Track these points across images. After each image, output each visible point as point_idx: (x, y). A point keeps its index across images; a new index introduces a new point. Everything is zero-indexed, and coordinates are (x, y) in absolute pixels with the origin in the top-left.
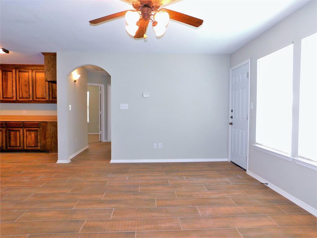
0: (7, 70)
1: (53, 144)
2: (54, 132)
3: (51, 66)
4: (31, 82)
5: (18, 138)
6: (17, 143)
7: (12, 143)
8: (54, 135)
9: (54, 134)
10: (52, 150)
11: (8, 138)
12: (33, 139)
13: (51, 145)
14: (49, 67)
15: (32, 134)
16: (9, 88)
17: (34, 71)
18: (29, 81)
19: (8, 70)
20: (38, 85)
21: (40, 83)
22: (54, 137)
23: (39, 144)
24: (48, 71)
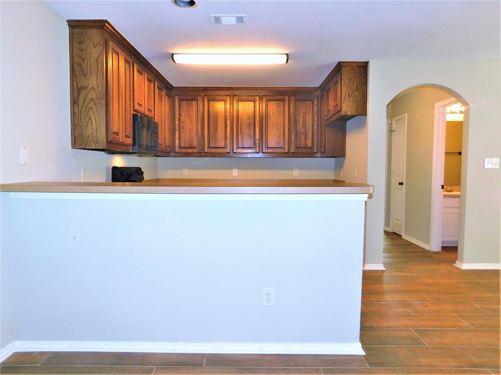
3: (355, 87)
4: (257, 118)
14: (350, 89)
17: (264, 99)
18: (255, 117)
20: (270, 124)
21: (274, 121)
24: (349, 96)
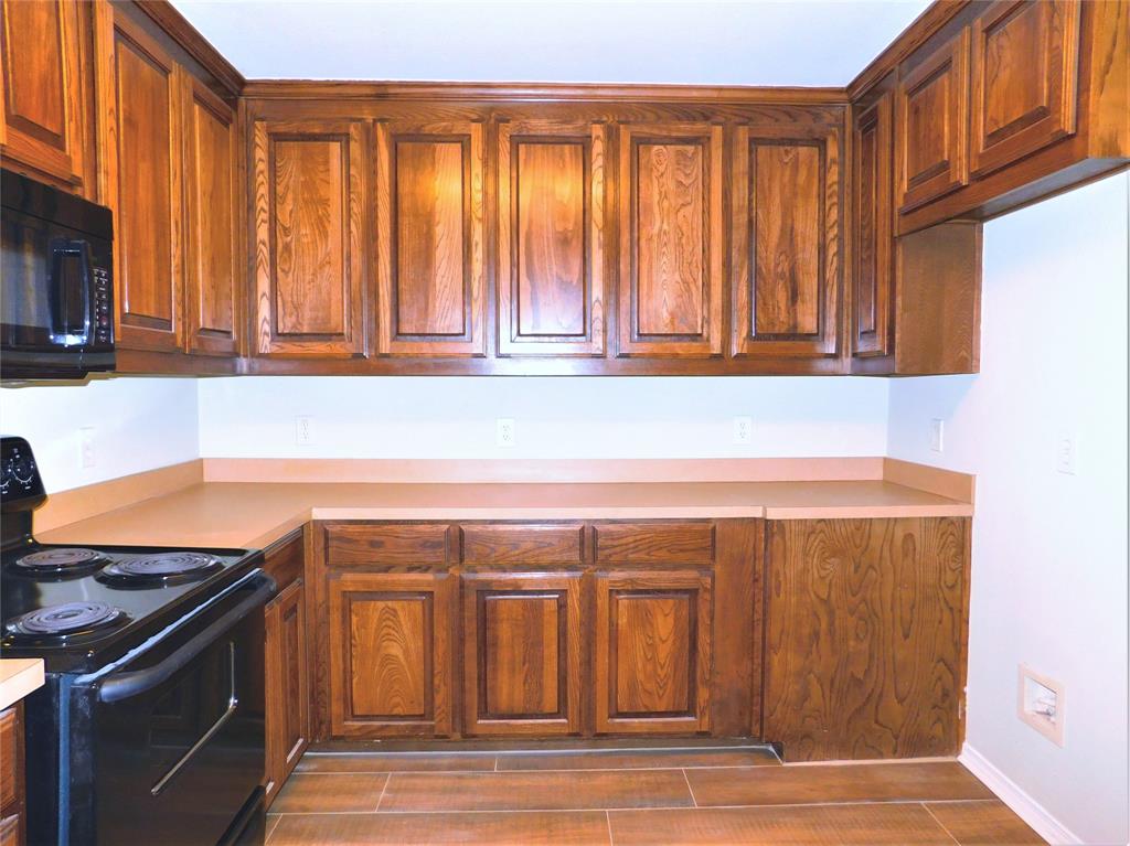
0: (427, 130)
1: (816, 690)
2: (825, 602)
5: (551, 650)
6: (541, 685)
7: (505, 690)
8: (824, 625)
9: (831, 613)
10: (807, 736)
11: (471, 648)
12: (664, 652)
13: (806, 697)
15: (660, 619)
16: (444, 262)
19: (437, 127)
20: (650, 239)
21: (665, 227)
22: (823, 637)
23: (703, 694)
